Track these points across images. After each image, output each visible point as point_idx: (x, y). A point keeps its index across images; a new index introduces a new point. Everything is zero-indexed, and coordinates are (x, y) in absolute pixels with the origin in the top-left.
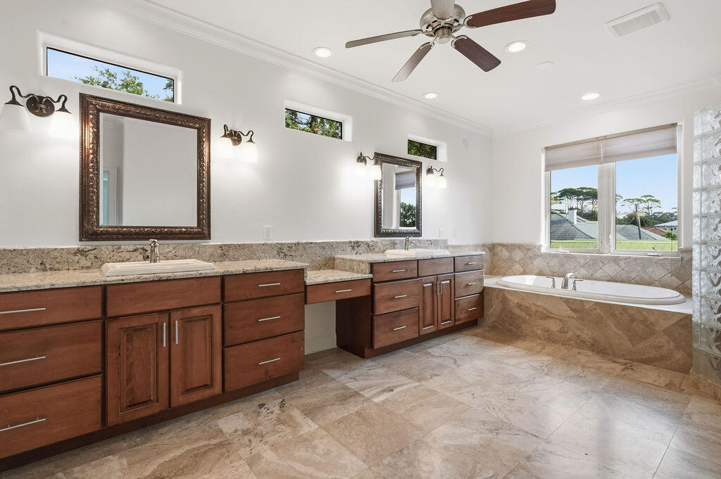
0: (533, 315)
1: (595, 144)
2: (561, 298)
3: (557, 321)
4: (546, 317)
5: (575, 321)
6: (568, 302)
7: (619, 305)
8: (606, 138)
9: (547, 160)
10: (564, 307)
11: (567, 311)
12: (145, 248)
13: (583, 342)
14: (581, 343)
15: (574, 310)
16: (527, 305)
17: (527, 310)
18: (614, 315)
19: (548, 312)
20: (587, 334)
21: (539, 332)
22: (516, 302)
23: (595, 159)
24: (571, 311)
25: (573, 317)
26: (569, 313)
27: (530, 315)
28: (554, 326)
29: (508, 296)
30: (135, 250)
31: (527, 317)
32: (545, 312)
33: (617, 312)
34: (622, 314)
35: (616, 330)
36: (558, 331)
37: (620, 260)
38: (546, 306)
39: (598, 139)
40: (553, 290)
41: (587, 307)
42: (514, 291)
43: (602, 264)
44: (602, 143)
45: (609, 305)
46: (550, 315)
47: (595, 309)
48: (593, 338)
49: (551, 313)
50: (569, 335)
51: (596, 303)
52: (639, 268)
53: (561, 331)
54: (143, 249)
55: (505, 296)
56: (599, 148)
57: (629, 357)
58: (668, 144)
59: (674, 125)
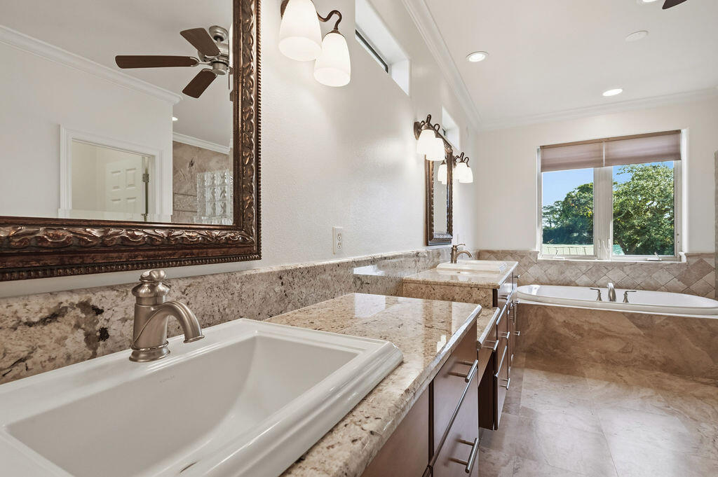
0: (585, 334)
1: (597, 146)
2: (623, 313)
3: (619, 339)
4: (603, 335)
5: (642, 338)
6: (634, 317)
7: (699, 319)
8: (608, 140)
9: (543, 161)
10: (627, 323)
11: (632, 327)
12: (95, 301)
13: (653, 362)
14: (649, 364)
15: (639, 327)
16: (577, 322)
17: (577, 329)
18: (690, 330)
19: (606, 329)
20: (657, 353)
21: (593, 353)
22: (562, 321)
23: (596, 163)
24: (637, 329)
25: (640, 335)
26: (635, 330)
27: (581, 335)
28: (613, 346)
29: (552, 314)
30: (54, 316)
31: (578, 337)
32: (603, 330)
33: (695, 326)
34: (701, 328)
35: (693, 346)
36: (619, 352)
37: (625, 266)
38: (604, 323)
39: (600, 141)
40: (599, 303)
41: (658, 322)
42: (559, 308)
43: (606, 270)
44: (604, 146)
45: (685, 319)
46: (609, 333)
47: (667, 324)
48: (664, 357)
49: (610, 331)
50: (635, 353)
51: (670, 317)
52: (645, 274)
53: (624, 351)
54: (84, 306)
55: (547, 314)
56: (601, 151)
57: (709, 375)
58: (672, 150)
59: (678, 132)
